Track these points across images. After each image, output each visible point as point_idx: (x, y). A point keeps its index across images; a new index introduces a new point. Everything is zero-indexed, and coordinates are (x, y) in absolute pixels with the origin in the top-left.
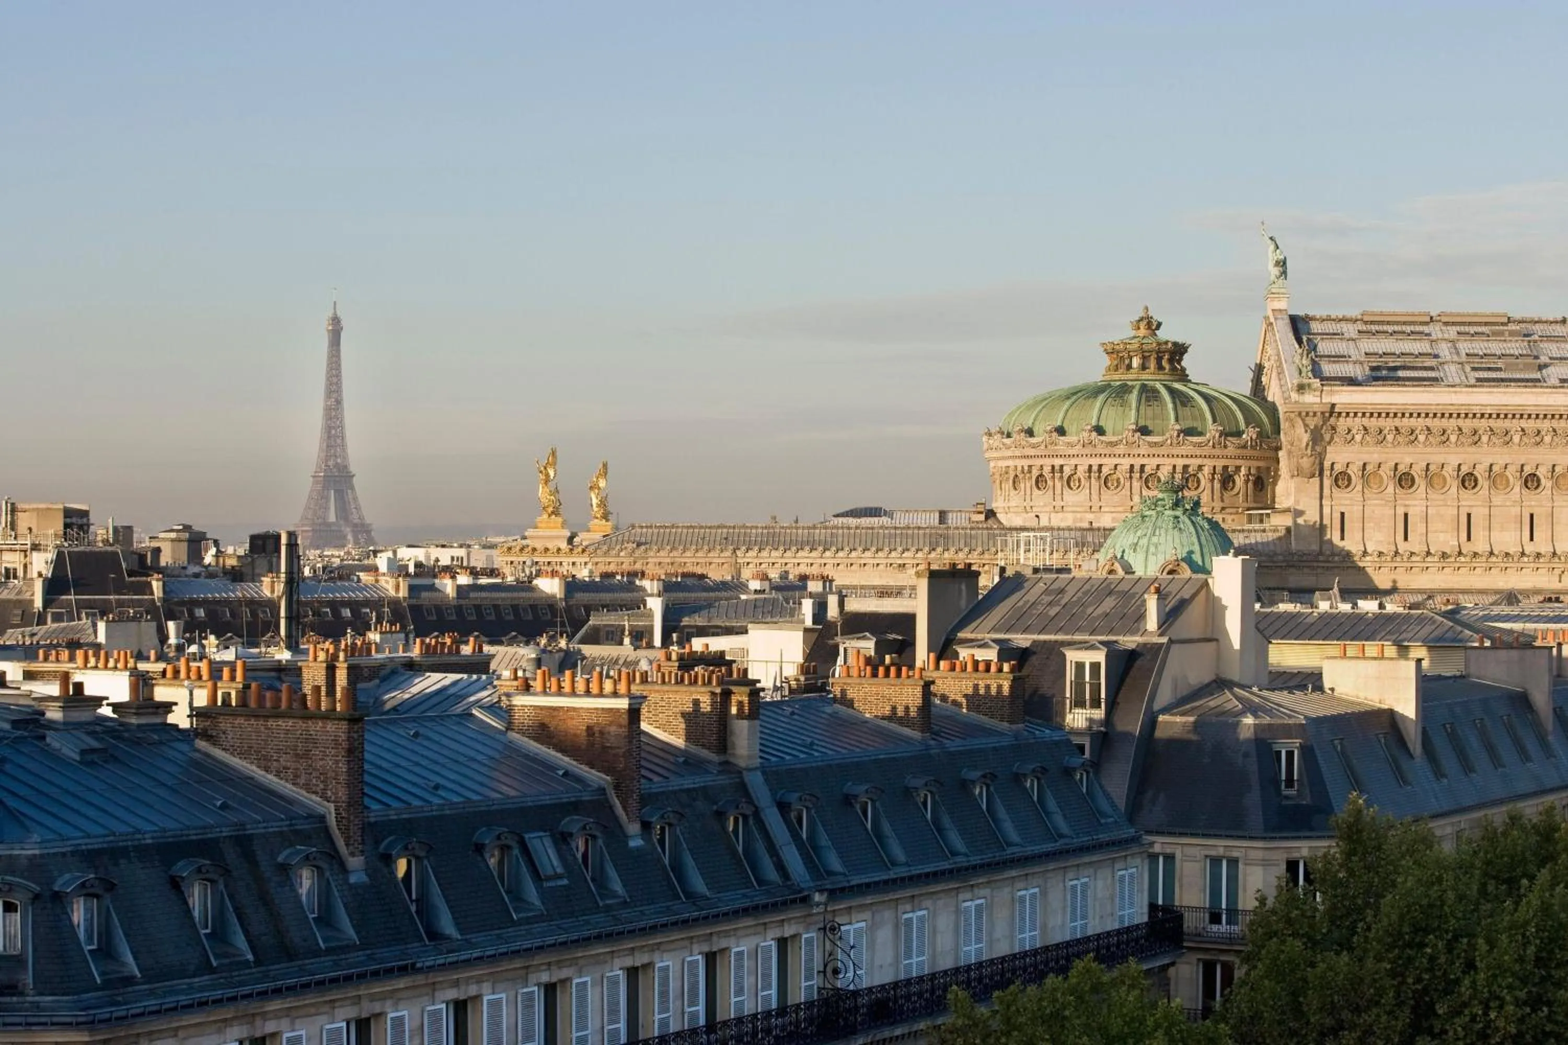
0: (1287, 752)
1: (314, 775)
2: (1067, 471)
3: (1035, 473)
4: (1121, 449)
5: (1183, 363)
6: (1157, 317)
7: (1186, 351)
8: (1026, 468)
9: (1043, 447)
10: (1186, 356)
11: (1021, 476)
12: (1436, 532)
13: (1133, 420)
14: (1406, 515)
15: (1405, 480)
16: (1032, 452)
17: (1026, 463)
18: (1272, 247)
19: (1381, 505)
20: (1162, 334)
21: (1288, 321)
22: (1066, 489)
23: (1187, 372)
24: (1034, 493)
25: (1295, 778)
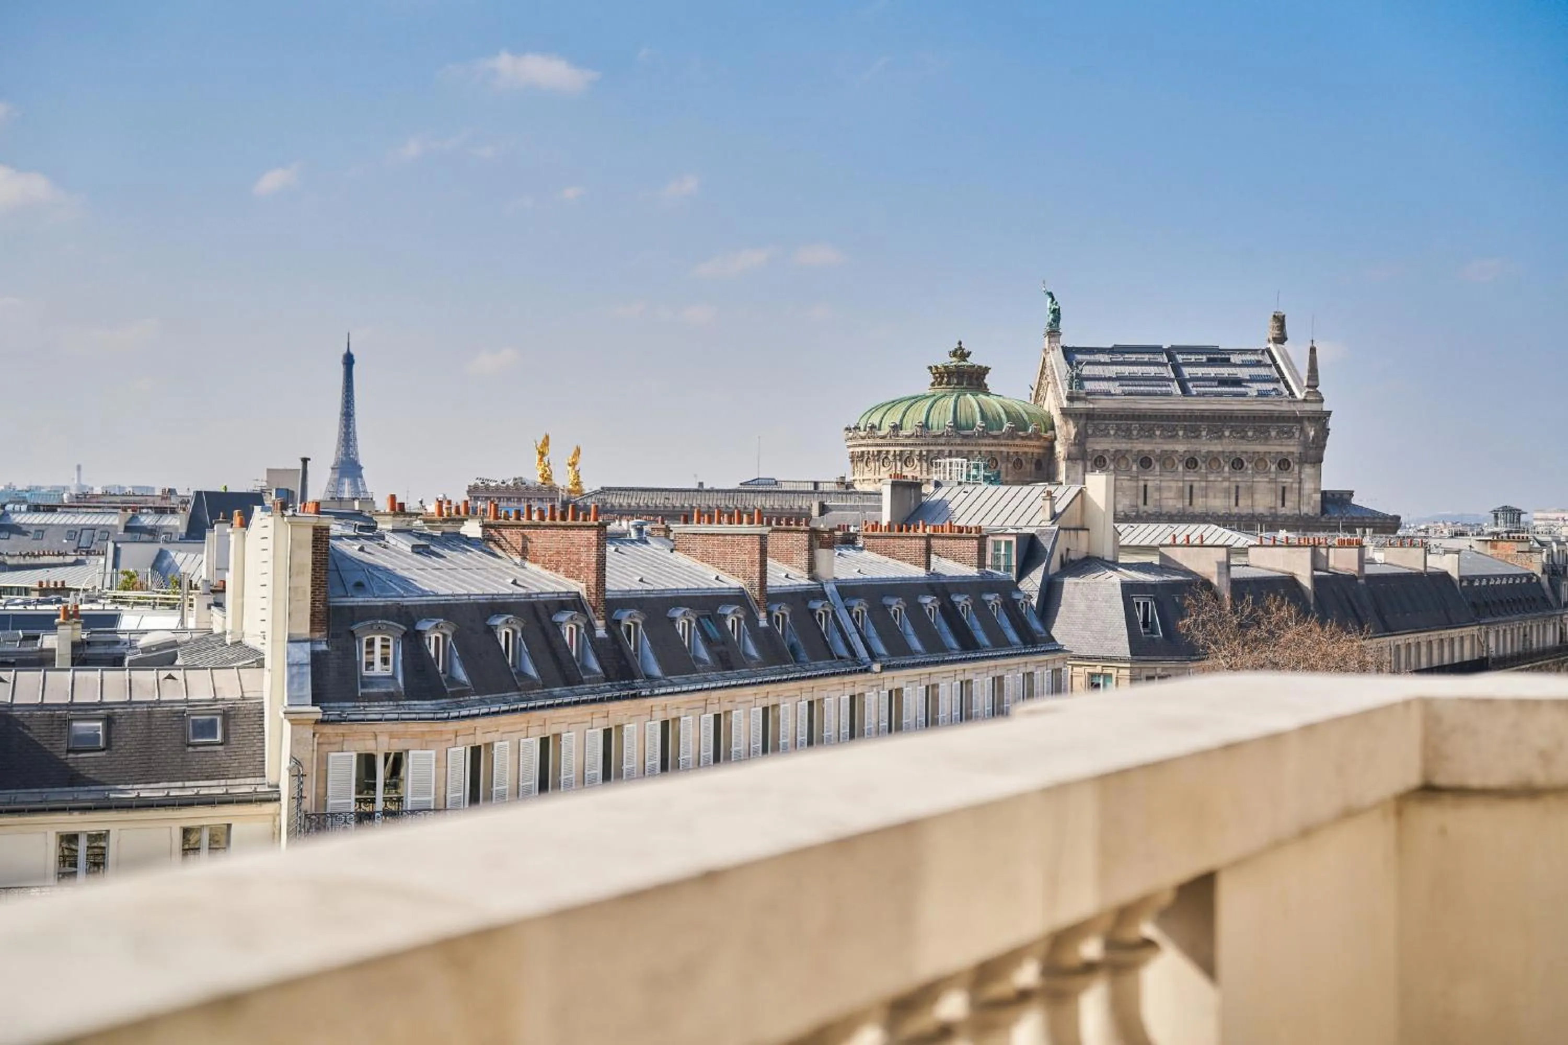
0: (1144, 603)
1: (572, 565)
2: (906, 455)
3: (883, 456)
4: (942, 440)
5: (986, 381)
6: (966, 347)
7: (988, 372)
8: (876, 453)
9: (888, 438)
10: (987, 376)
11: (871, 458)
12: (1166, 498)
13: (951, 420)
14: (1145, 486)
15: (1145, 462)
16: (879, 441)
17: (875, 449)
18: (1050, 299)
19: (1128, 480)
20: (971, 361)
21: (1061, 350)
22: (904, 466)
23: (988, 387)
24: (881, 470)
25: (1150, 621)
